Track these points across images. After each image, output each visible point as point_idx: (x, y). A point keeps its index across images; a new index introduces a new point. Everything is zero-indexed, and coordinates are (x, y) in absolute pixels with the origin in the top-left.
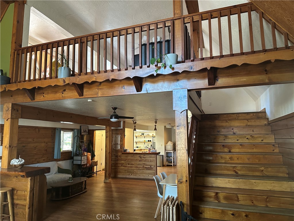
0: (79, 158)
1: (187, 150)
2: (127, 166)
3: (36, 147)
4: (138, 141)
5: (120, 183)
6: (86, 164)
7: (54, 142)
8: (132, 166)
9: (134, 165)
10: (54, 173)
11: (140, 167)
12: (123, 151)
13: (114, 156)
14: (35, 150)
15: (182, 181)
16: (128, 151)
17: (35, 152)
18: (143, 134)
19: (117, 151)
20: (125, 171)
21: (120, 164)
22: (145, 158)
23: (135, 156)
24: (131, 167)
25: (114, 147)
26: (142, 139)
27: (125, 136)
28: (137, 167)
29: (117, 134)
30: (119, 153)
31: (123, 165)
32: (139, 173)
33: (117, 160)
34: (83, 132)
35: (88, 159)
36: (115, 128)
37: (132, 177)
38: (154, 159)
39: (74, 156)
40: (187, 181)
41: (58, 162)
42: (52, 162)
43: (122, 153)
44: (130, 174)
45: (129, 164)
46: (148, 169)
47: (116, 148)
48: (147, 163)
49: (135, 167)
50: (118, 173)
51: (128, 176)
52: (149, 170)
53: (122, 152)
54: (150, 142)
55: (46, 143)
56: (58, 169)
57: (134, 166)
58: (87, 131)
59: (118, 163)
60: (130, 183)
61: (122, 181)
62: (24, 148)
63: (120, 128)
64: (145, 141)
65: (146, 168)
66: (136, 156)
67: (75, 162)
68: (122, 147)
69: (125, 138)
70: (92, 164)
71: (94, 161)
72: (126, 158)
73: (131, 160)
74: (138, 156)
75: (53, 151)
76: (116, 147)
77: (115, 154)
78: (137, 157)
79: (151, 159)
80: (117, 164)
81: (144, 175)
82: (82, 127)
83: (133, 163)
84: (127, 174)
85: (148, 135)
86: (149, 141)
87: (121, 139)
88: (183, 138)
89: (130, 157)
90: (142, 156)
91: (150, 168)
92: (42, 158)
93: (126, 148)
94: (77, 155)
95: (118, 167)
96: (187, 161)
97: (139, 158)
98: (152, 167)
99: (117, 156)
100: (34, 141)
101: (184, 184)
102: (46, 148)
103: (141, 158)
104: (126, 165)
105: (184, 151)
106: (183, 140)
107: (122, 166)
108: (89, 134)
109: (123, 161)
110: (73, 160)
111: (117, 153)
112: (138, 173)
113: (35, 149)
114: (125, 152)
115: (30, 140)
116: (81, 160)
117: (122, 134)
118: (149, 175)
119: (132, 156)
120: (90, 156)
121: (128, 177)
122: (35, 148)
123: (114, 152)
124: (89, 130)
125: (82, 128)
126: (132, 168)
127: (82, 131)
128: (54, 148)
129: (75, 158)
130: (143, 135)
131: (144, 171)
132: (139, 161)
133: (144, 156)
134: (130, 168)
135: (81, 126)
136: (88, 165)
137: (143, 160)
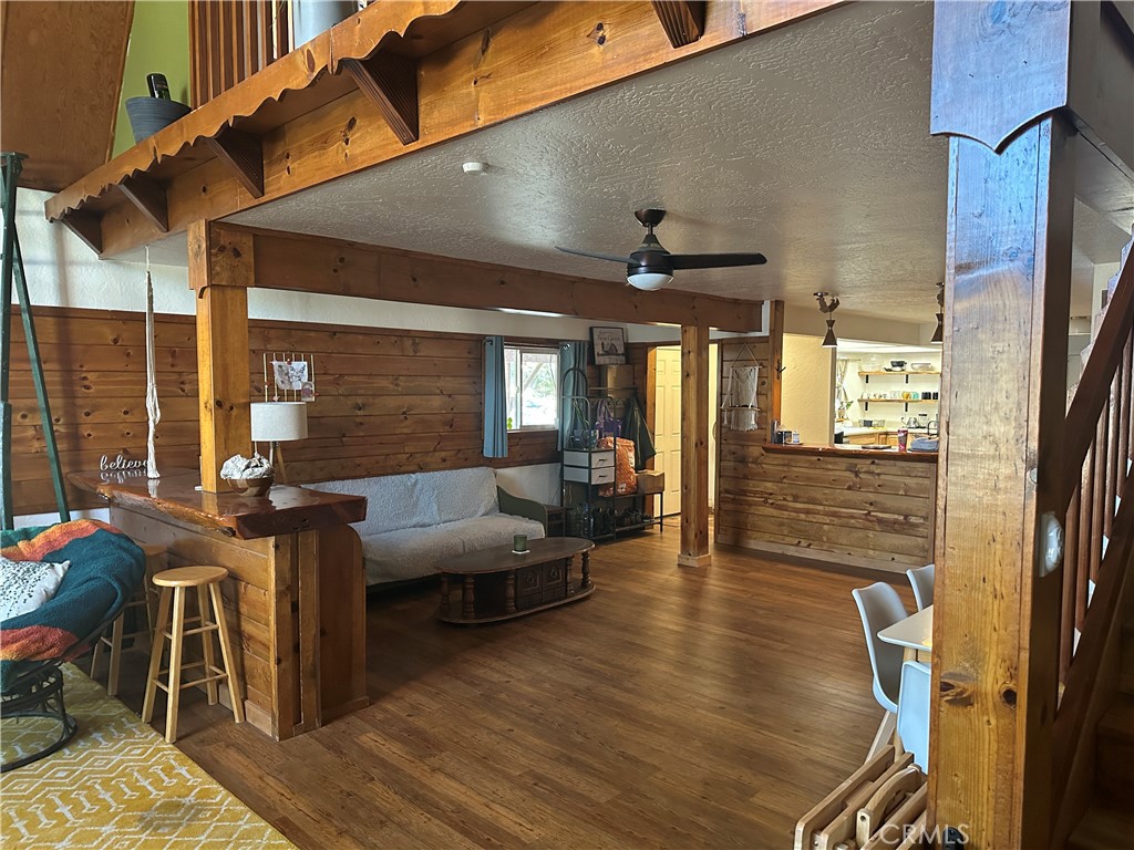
0: (582, 458)
1: (1035, 457)
2: (791, 504)
3: (409, 409)
4: (872, 398)
5: (743, 579)
6: (614, 485)
7: (480, 394)
8: (811, 506)
9: (821, 504)
10: (482, 510)
11: (852, 517)
12: (769, 439)
13: (731, 457)
14: (407, 423)
15: (970, 687)
16: (794, 440)
17: (405, 431)
18: (901, 364)
19: (744, 438)
20: (781, 524)
21: (755, 493)
22: (879, 474)
23: (830, 467)
24: (808, 512)
25: (729, 422)
26: (896, 389)
27: (780, 371)
28: (834, 515)
29: (746, 362)
30: (751, 449)
31: (770, 501)
32: (845, 542)
33: (745, 477)
34: (601, 352)
35: (619, 466)
36: (735, 335)
37: (812, 554)
38: (927, 482)
39: (563, 449)
40: (1010, 696)
41: (500, 471)
42: (475, 469)
43: (767, 450)
44: (804, 543)
45: (796, 499)
46: (890, 527)
47: (737, 424)
48: (890, 502)
49: (827, 514)
50: (749, 532)
51: (793, 548)
52: (897, 532)
53: (768, 445)
54: (931, 401)
55: (450, 396)
56: (498, 496)
57: (821, 508)
58: (621, 350)
59: (751, 492)
60: (794, 582)
61: (758, 571)
62: (360, 413)
63: (758, 334)
64: (908, 396)
65: (880, 521)
66: (835, 463)
67: (570, 475)
68: (766, 423)
69: (779, 378)
70: (641, 485)
71: (650, 472)
72: (785, 469)
73: (809, 479)
74: (843, 467)
75: (480, 428)
76: (737, 417)
77: (733, 448)
78: (839, 470)
79: (911, 482)
80: (744, 493)
81: (871, 552)
82: (596, 332)
83: (818, 495)
84: (788, 540)
85: (926, 367)
86: (926, 396)
87: (761, 383)
88: (1004, 365)
89: (801, 468)
90: (863, 465)
91: (904, 527)
92: (437, 454)
93: (785, 426)
94: (575, 446)
95: (750, 505)
96: (1029, 549)
97: (848, 474)
98: (913, 520)
99: (743, 460)
100: (397, 385)
101: (985, 712)
102: (450, 416)
103: (857, 474)
104: (785, 499)
105: (1005, 470)
106: (1007, 383)
107: (765, 502)
108: (627, 362)
109: (769, 485)
110: (563, 465)
111: (743, 446)
112: (841, 541)
113: (406, 418)
114: (778, 443)
115: (384, 383)
116: (590, 468)
117: (765, 363)
118: (896, 556)
119: (811, 462)
120: (632, 454)
121: (792, 551)
122: (404, 413)
123: (731, 442)
124: (628, 346)
125: (595, 337)
126: (811, 518)
127: (598, 349)
128: (480, 417)
129: (569, 457)
130: (898, 369)
131: (871, 534)
132: (849, 488)
133: (873, 468)
134: (803, 516)
135: (591, 329)
136: (622, 488)
137: (868, 486)
